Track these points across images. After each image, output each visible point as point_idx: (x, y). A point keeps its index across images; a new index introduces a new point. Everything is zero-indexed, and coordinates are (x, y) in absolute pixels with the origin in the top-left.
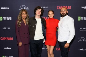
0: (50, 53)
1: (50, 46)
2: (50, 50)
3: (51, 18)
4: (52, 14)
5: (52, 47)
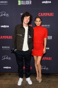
1: (37, 56)
2: (37, 61)
4: (40, 21)
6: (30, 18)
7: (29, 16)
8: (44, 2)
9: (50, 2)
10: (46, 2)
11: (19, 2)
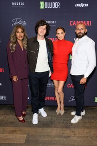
0: (59, 91)
1: (59, 81)
2: (58, 87)
3: (61, 39)
5: (62, 83)
6: (47, 28)
7: (45, 26)
8: (78, 5)
9: (87, 5)
10: (82, 5)
11: (42, 3)
